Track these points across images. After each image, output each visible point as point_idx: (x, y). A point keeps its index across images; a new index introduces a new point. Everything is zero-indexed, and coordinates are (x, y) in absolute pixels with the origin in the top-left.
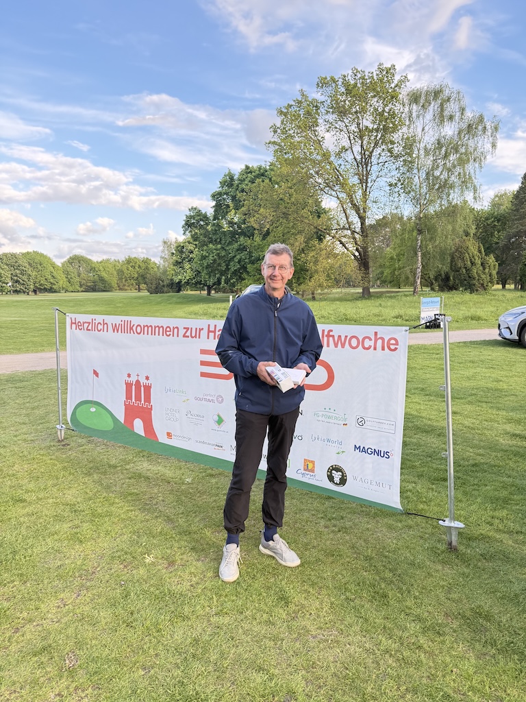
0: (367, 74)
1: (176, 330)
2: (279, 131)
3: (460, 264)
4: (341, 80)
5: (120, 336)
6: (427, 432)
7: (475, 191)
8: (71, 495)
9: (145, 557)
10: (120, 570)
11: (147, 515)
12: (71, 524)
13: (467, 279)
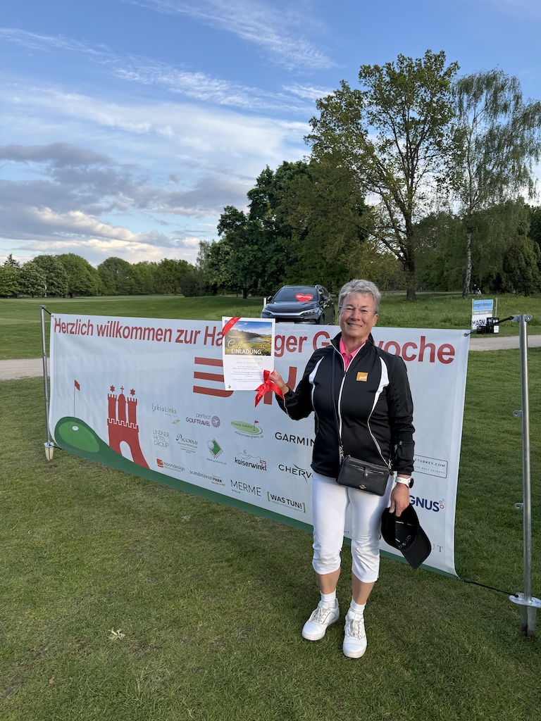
0: (414, 61)
1: (168, 333)
2: (319, 124)
3: (514, 264)
4: (385, 69)
6: (484, 458)
7: (531, 185)
8: (42, 534)
9: (110, 633)
10: (73, 652)
11: (126, 566)
12: (30, 576)
13: (522, 280)
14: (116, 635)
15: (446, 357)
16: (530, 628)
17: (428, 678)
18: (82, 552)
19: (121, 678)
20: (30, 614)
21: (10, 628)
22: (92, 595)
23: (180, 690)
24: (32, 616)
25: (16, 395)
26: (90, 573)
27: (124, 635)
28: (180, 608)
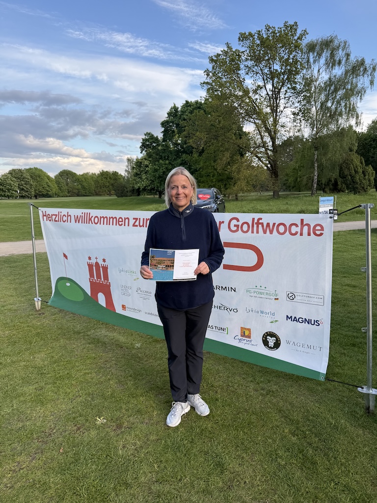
0: (277, 29)
1: (127, 220)
2: (211, 74)
4: (256, 35)
5: (81, 226)
7: (357, 117)
8: (40, 359)
9: (96, 419)
10: (73, 432)
11: (101, 377)
12: (36, 386)
13: (352, 183)
14: (100, 421)
15: (318, 232)
16: (372, 408)
17: (308, 441)
18: (70, 369)
19: (108, 447)
20: (41, 409)
21: (28, 418)
22: (81, 396)
23: (147, 453)
24: (42, 411)
25: (7, 267)
26: (77, 382)
27: (106, 421)
28: (141, 403)
